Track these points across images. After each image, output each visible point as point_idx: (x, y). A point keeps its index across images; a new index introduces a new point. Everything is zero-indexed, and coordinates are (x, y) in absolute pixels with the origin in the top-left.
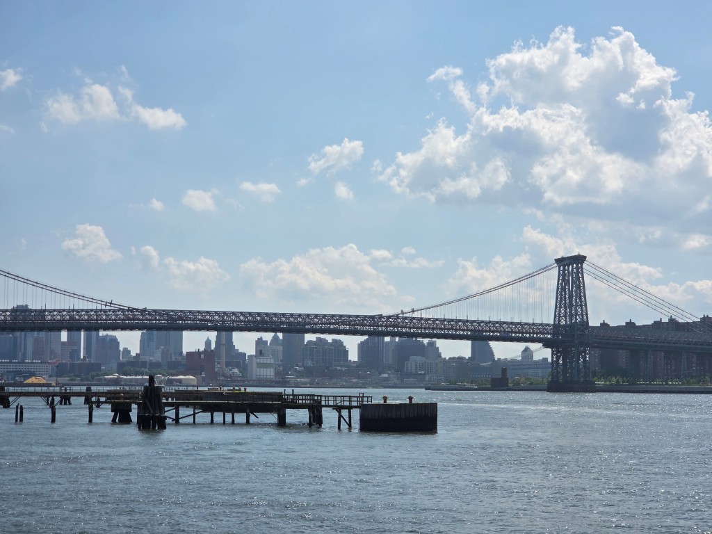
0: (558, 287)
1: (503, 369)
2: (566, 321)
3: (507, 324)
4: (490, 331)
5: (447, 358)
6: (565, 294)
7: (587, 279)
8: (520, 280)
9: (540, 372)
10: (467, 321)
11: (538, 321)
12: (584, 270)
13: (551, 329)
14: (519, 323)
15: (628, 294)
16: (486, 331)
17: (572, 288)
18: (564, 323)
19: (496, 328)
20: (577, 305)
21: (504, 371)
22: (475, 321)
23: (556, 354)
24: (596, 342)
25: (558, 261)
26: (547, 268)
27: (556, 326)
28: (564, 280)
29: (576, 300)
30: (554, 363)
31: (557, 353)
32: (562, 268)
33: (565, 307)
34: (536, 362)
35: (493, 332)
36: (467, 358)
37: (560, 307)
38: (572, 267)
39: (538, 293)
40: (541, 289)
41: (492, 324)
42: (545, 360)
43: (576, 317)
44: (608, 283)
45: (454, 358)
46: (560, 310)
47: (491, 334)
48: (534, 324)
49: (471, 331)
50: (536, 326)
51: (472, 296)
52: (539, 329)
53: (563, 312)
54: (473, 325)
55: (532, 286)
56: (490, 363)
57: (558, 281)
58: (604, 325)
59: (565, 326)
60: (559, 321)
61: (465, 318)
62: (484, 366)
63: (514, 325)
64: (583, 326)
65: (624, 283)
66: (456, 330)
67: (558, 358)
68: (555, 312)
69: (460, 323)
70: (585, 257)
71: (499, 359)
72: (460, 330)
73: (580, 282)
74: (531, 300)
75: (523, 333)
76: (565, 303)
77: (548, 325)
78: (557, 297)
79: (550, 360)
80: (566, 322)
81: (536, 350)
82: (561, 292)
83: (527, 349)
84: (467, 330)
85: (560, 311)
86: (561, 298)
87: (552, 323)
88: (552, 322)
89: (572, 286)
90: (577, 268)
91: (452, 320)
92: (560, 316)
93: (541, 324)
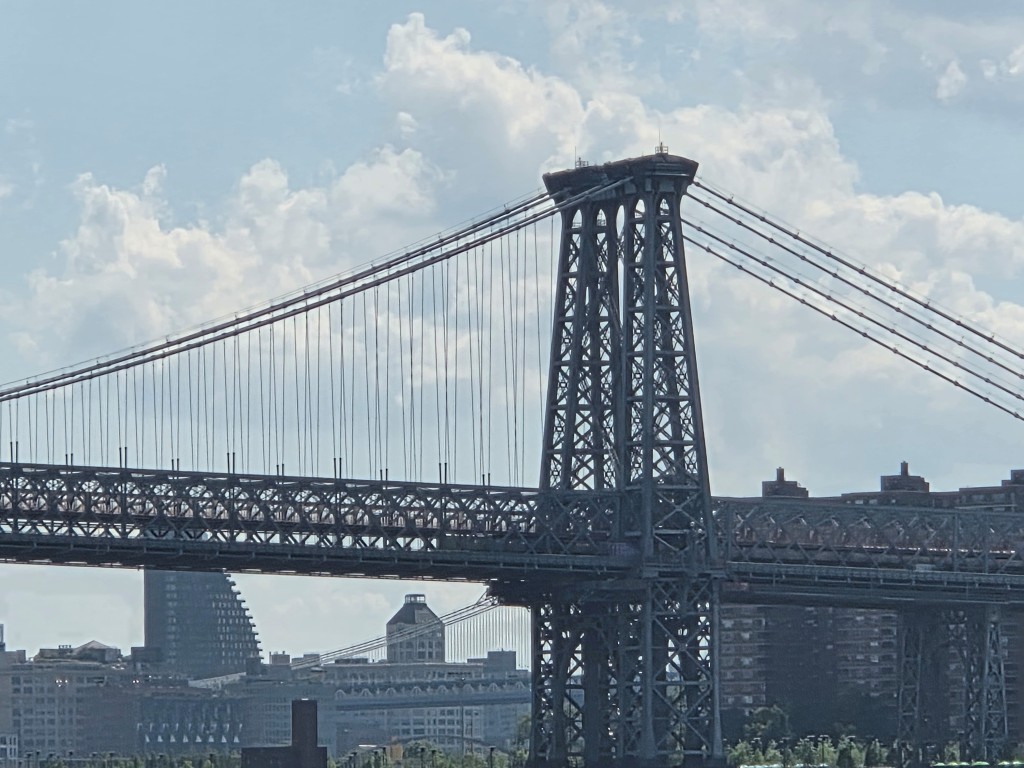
0: (560, 311)
1: (297, 705)
2: (598, 472)
3: (316, 491)
4: (234, 524)
5: (31, 655)
6: (597, 344)
8: (374, 277)
9: (477, 720)
10: (125, 475)
12: (686, 230)
13: (528, 515)
14: (373, 487)
15: (893, 341)
16: (216, 524)
17: (630, 316)
18: (591, 482)
19: (264, 507)
20: (651, 399)
21: (305, 715)
22: (161, 477)
23: (553, 635)
24: (742, 576)
25: (558, 184)
27: (553, 499)
28: (588, 276)
29: (648, 371)
31: (560, 627)
32: (578, 219)
33: (597, 408)
34: (456, 670)
35: (251, 526)
36: (126, 653)
37: (573, 408)
38: (631, 212)
39: (464, 341)
40: (477, 320)
41: (246, 488)
42: (502, 660)
43: (648, 457)
44: (800, 291)
45: (63, 652)
46: (571, 420)
47: (242, 537)
48: (445, 490)
49: (142, 520)
50: (456, 498)
51: (144, 357)
52: (472, 515)
53: (584, 429)
54: (151, 496)
55: (436, 305)
56: (235, 677)
57: (563, 282)
58: (781, 490)
59: (598, 498)
60: (568, 472)
61: (114, 463)
62: (208, 691)
63: (352, 493)
64: (681, 496)
65: (875, 288)
66: (71, 518)
67: (562, 652)
68: (550, 429)
69: (89, 486)
70: (690, 167)
71: (280, 659)
72: (89, 516)
73: (665, 286)
74: (430, 375)
75: (392, 533)
76: (597, 387)
77: (513, 493)
78: (556, 357)
79: (524, 663)
80: (600, 481)
81: (459, 616)
82: (577, 336)
83: (413, 610)
84: (125, 518)
85: (571, 428)
86: (577, 364)
87: (534, 482)
88: (532, 480)
89: (630, 303)
90: (653, 219)
91: (52, 471)
92: (569, 450)
93: (479, 491)
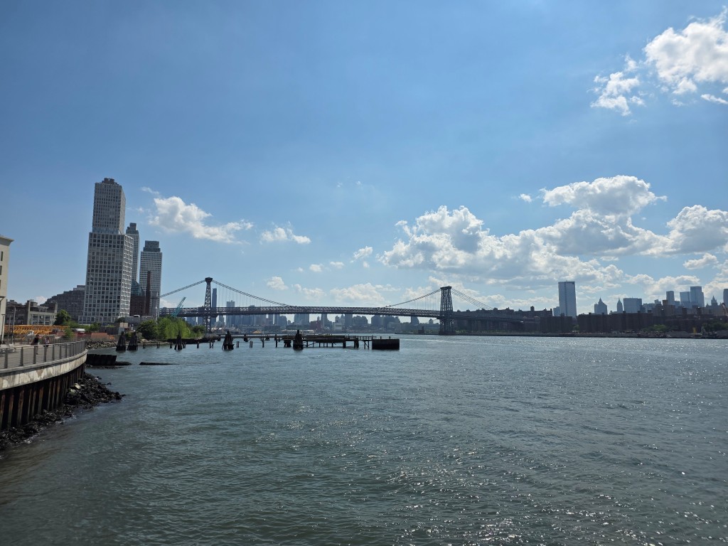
0: (442, 298)
3: (424, 311)
4: (418, 313)
5: (402, 323)
6: (444, 300)
7: (452, 295)
8: (428, 295)
9: (436, 328)
10: (409, 310)
11: (435, 310)
12: (451, 292)
13: (439, 313)
15: (467, 300)
16: (416, 313)
19: (420, 312)
20: (448, 304)
21: (423, 327)
22: (412, 310)
23: (442, 322)
24: (456, 317)
25: (441, 288)
26: (437, 291)
27: (441, 312)
28: (444, 295)
30: (441, 325)
32: (443, 291)
33: (444, 305)
38: (447, 290)
41: (418, 311)
43: (448, 308)
44: (460, 296)
46: (442, 306)
48: (433, 311)
49: (411, 313)
51: (411, 301)
52: (435, 313)
56: (418, 325)
57: (442, 296)
58: (458, 311)
59: (445, 311)
60: (442, 310)
62: (416, 326)
63: (426, 311)
64: (451, 311)
65: (466, 296)
69: (407, 310)
70: (451, 287)
71: (421, 323)
72: (407, 313)
73: (449, 296)
74: (432, 303)
75: (429, 314)
77: (438, 311)
78: (441, 301)
79: (439, 324)
81: (434, 320)
83: (431, 320)
84: (409, 313)
86: (443, 302)
88: (440, 310)
89: (447, 297)
91: (404, 309)
92: (442, 308)
